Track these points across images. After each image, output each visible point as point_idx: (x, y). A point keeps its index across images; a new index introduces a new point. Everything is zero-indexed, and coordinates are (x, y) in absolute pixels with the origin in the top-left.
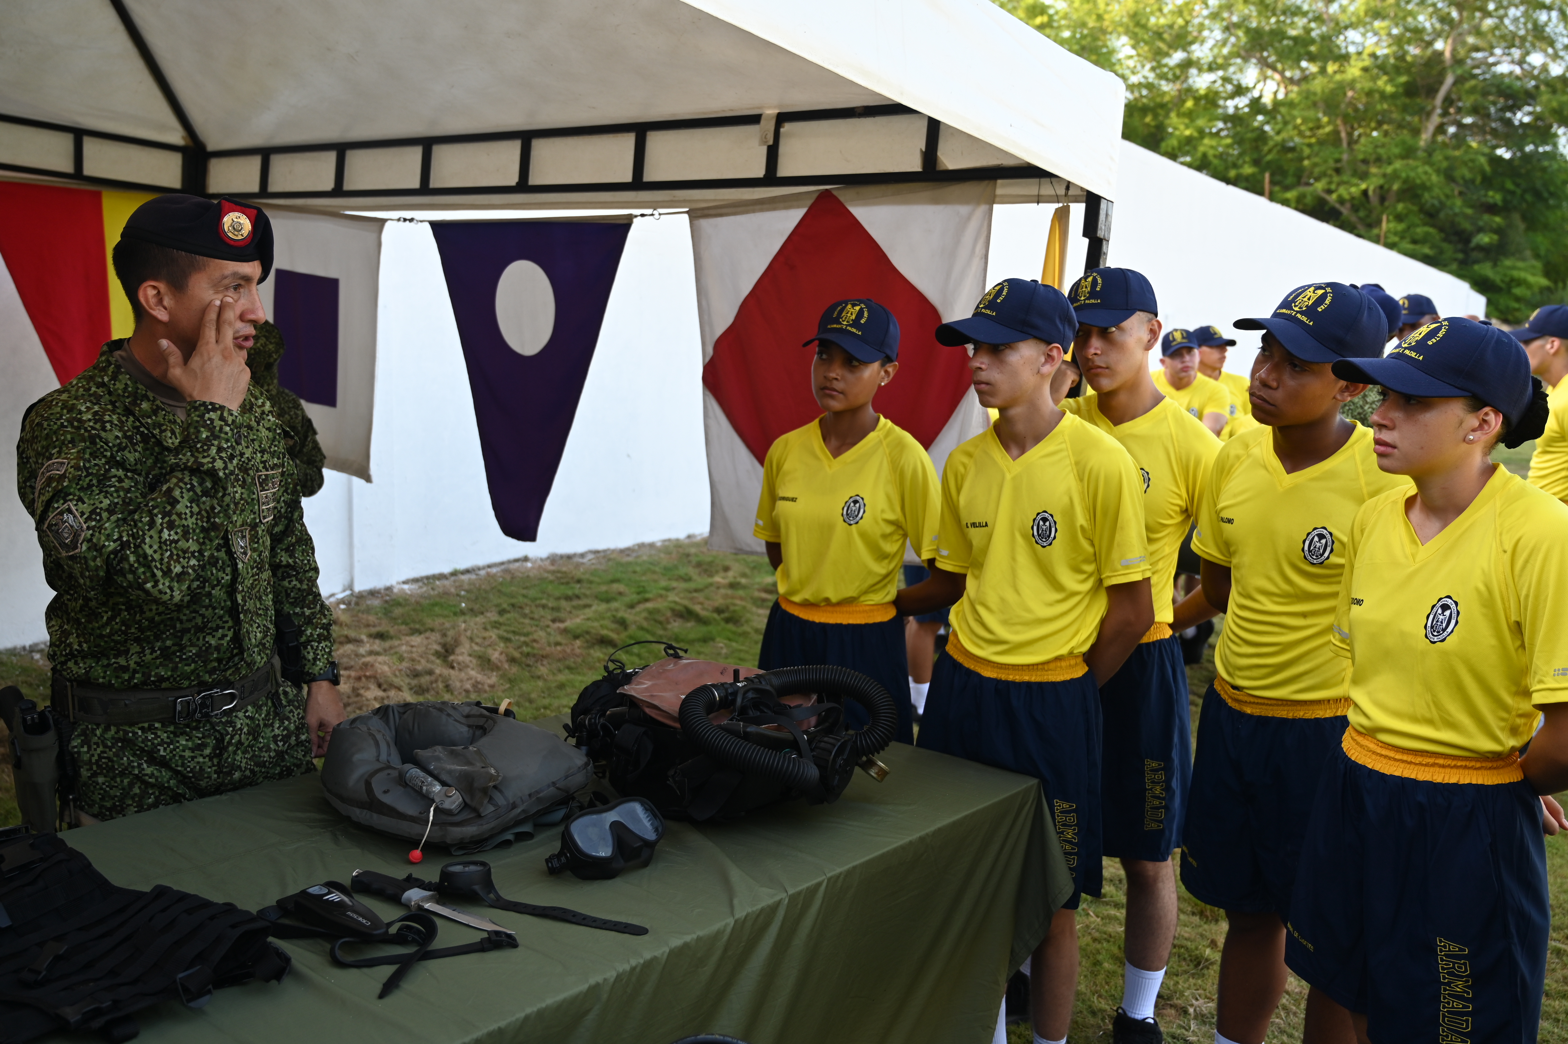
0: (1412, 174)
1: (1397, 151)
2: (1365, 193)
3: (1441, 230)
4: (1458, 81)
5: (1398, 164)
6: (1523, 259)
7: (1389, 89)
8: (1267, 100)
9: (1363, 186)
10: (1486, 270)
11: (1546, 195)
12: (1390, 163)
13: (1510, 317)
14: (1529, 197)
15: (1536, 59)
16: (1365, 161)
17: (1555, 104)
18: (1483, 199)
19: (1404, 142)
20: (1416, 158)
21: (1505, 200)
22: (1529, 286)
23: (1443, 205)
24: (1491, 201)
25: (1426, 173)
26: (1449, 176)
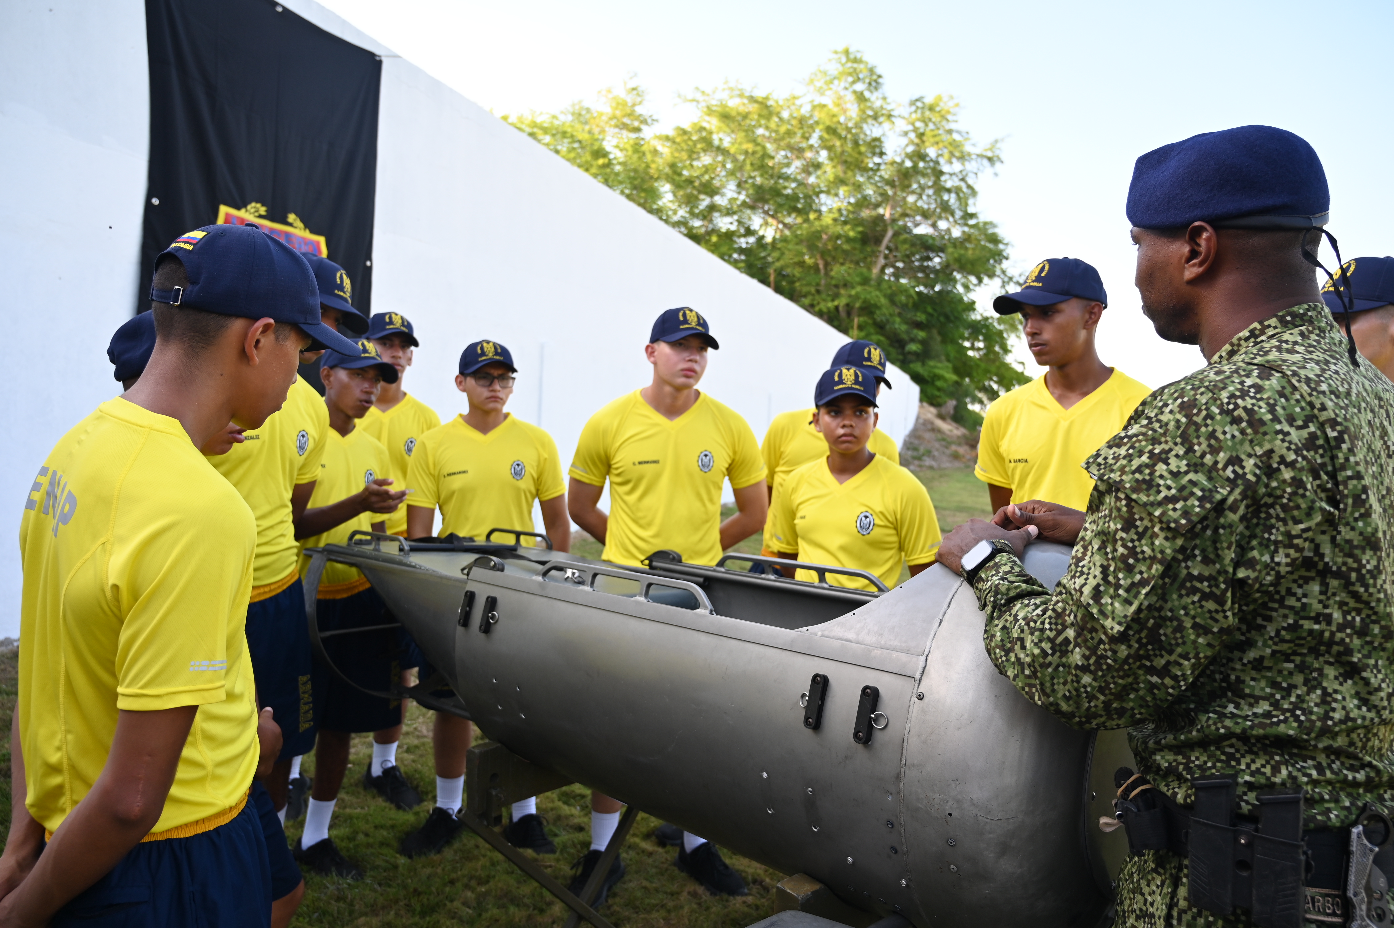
0: (868, 297)
1: (858, 279)
2: (837, 308)
3: (888, 338)
4: (896, 234)
5: (859, 289)
6: (940, 361)
7: (852, 234)
8: (769, 239)
9: (836, 303)
10: (918, 367)
11: (952, 318)
12: (853, 288)
13: (934, 402)
14: (942, 319)
15: (942, 225)
16: (836, 286)
17: (956, 255)
18: (915, 318)
19: (861, 274)
20: (870, 286)
21: (927, 320)
22: (945, 380)
23: (888, 321)
24: (919, 319)
25: (877, 296)
26: (891, 299)
